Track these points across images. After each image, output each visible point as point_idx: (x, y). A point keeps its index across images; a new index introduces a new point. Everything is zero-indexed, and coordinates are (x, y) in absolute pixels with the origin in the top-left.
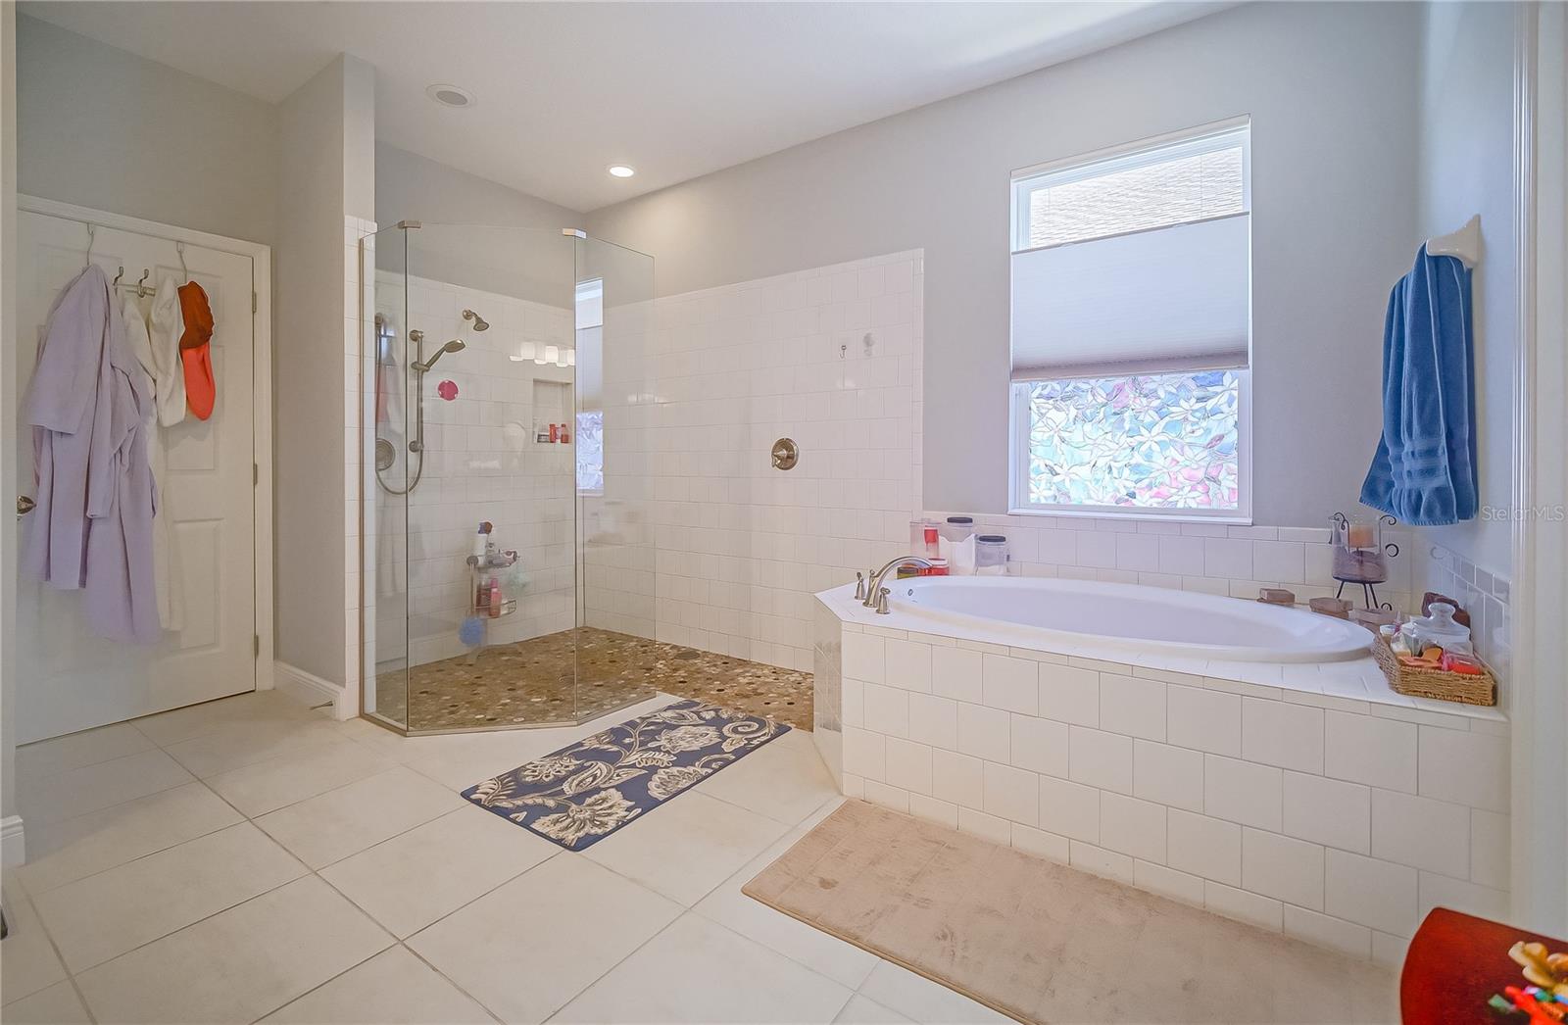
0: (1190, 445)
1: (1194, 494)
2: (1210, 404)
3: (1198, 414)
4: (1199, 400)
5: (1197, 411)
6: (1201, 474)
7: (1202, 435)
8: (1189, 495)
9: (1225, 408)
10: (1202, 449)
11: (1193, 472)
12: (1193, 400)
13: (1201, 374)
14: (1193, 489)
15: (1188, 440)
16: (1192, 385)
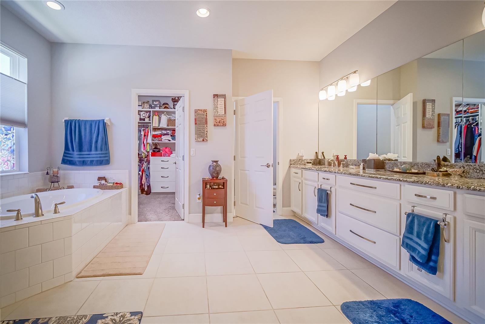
0: (3, 149)
1: (5, 166)
2: (8, 136)
3: (5, 139)
4: (6, 135)
5: (5, 138)
6: (6, 159)
7: (6, 146)
8: (3, 166)
9: (11, 138)
10: (6, 151)
11: (4, 158)
12: (4, 135)
13: (6, 127)
14: (4, 164)
15: (3, 148)
16: (3, 129)
